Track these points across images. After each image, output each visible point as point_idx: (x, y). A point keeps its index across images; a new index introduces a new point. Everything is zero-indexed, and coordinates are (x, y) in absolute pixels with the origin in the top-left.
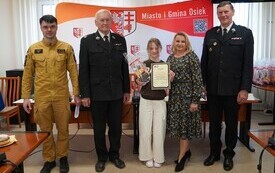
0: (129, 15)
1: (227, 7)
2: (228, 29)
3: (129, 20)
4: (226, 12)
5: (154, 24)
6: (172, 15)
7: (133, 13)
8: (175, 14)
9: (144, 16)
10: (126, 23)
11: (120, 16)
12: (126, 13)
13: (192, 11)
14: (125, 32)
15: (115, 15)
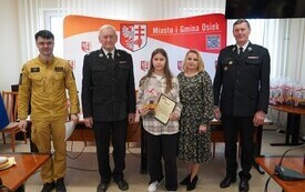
0: (140, 30)
2: (245, 47)
3: (140, 35)
4: (242, 30)
6: (184, 30)
7: (144, 27)
8: (187, 29)
9: (155, 30)
10: (136, 38)
11: (130, 30)
12: (136, 27)
13: (205, 27)
14: (136, 47)
15: (125, 29)
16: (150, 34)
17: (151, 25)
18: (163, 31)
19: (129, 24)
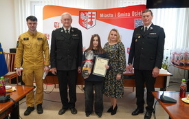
0: (92, 15)
1: (148, 13)
2: (148, 27)
3: (91, 18)
4: (147, 16)
5: (108, 21)
6: (120, 15)
7: (94, 13)
8: (122, 15)
9: (102, 15)
10: (89, 20)
11: (85, 15)
12: (90, 13)
13: (134, 13)
14: (89, 26)
15: (82, 14)
16: (98, 18)
17: (99, 12)
18: (106, 16)
19: (85, 11)
